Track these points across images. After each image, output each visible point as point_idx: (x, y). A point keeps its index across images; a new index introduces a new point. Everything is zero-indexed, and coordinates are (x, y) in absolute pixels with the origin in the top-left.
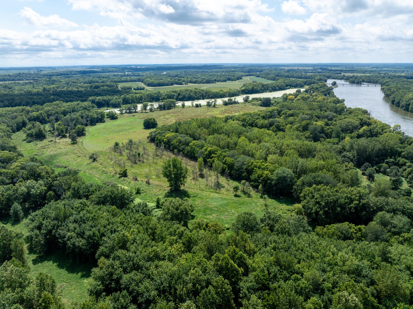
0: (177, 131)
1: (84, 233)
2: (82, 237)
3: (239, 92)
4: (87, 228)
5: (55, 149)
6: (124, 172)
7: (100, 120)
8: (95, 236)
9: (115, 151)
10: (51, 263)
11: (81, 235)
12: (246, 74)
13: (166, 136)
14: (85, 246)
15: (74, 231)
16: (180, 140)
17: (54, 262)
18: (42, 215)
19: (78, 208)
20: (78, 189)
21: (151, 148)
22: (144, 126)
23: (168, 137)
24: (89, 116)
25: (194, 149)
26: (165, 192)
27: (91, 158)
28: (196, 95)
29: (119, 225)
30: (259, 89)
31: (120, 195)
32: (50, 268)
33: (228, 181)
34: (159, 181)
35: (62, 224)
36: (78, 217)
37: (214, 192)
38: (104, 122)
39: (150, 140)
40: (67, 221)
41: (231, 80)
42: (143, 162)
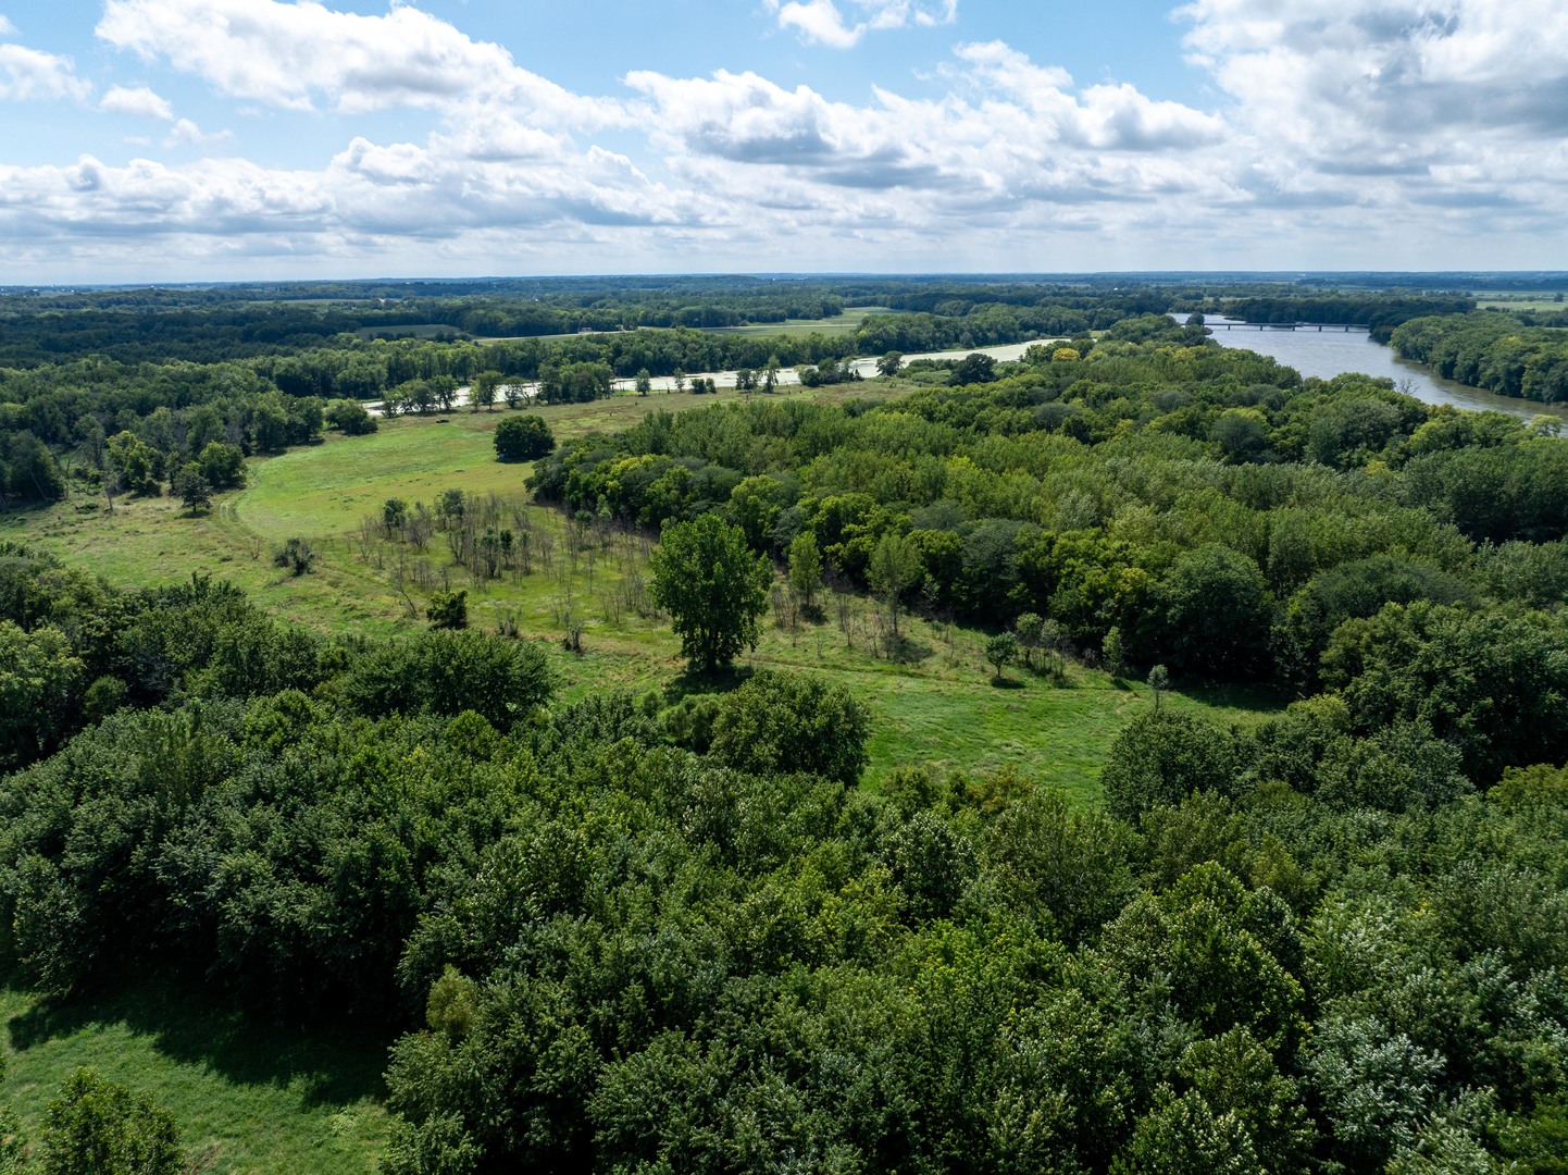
0: (656, 448)
1: (316, 855)
2: (311, 878)
3: (851, 344)
4: (336, 823)
5: (112, 534)
6: (453, 603)
7: (304, 434)
8: (387, 866)
9: (389, 537)
10: (121, 1030)
11: (301, 863)
12: (849, 300)
13: (617, 468)
14: (332, 920)
15: (254, 847)
16: (684, 478)
17: (140, 1026)
18: (68, 775)
19: (267, 734)
20: (253, 654)
21: (553, 523)
22: (499, 449)
23: (624, 470)
24: (255, 414)
25: (756, 507)
26: (665, 680)
27: (281, 561)
28: (685, 356)
29: (513, 800)
30: (924, 336)
31: (483, 666)
32: (123, 1057)
33: (939, 629)
34: (623, 638)
35: (182, 814)
36: (274, 773)
37: (892, 673)
38: (320, 442)
39: (537, 497)
40: (213, 796)
41: (803, 318)
42: (528, 572)
